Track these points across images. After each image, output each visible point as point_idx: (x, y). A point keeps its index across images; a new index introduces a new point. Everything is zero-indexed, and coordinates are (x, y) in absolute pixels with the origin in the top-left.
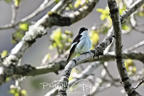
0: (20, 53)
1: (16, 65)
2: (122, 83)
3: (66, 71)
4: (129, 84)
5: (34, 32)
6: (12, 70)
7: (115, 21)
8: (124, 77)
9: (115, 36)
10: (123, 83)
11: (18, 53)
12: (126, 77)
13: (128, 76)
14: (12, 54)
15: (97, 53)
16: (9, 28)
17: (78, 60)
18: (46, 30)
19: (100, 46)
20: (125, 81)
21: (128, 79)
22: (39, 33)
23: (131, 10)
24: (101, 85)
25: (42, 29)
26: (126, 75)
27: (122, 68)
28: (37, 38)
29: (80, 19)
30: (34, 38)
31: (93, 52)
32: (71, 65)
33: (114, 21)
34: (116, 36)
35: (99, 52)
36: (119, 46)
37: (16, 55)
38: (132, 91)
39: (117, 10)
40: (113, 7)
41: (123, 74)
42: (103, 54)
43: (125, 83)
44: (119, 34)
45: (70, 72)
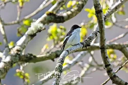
0: (24, 45)
1: (21, 54)
2: (105, 69)
4: (111, 69)
5: (35, 28)
6: (17, 58)
7: (100, 20)
8: (107, 64)
9: (99, 31)
10: (106, 68)
11: (22, 44)
12: (108, 64)
14: (18, 46)
15: (85, 45)
16: (15, 24)
17: (70, 50)
18: (44, 26)
19: (88, 39)
20: (108, 67)
21: (110, 66)
22: (39, 29)
23: (112, 10)
25: (41, 25)
26: (109, 62)
27: (105, 57)
30: (35, 32)
31: (82, 43)
32: (65, 54)
35: (87, 44)
36: (103, 39)
37: (21, 46)
38: (113, 75)
39: (101, 11)
40: (98, 8)
41: (106, 61)
42: (90, 45)
43: (108, 69)
44: (103, 29)
45: (64, 60)
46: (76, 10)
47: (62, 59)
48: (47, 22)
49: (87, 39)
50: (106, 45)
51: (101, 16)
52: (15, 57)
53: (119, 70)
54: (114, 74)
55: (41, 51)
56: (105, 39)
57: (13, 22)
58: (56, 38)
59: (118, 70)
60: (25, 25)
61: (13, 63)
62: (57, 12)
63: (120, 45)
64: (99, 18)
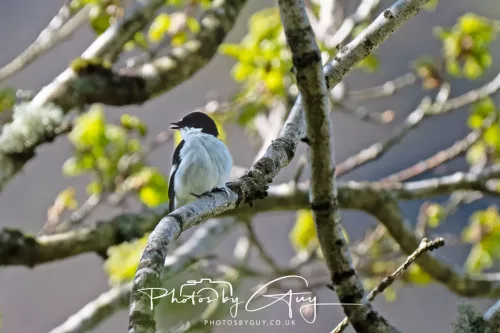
2: (332, 288)
3: (153, 250)
4: (356, 291)
5: (30, 124)
7: (312, 93)
8: (340, 270)
9: (309, 137)
10: (336, 287)
12: (345, 269)
13: (353, 266)
15: (246, 193)
17: (189, 215)
18: (67, 118)
19: (258, 171)
20: (345, 283)
21: (354, 277)
22: (45, 128)
23: (352, 52)
26: (347, 263)
27: (334, 241)
28: (39, 143)
30: (29, 143)
31: (235, 187)
32: (168, 232)
33: (308, 92)
34: (314, 140)
35: (253, 189)
36: (324, 169)
38: (364, 315)
39: (316, 57)
40: (304, 46)
41: (338, 259)
42: (266, 194)
43: (344, 289)
44: (322, 131)
45: (163, 253)
46: (191, 54)
47: (159, 252)
48: (72, 101)
49: (252, 169)
50: (335, 193)
51: (315, 78)
53: (381, 293)
54: (368, 312)
55: (45, 217)
56: (331, 167)
58: (103, 163)
59: (375, 293)
62: (114, 60)
63: (369, 191)
64: (307, 84)
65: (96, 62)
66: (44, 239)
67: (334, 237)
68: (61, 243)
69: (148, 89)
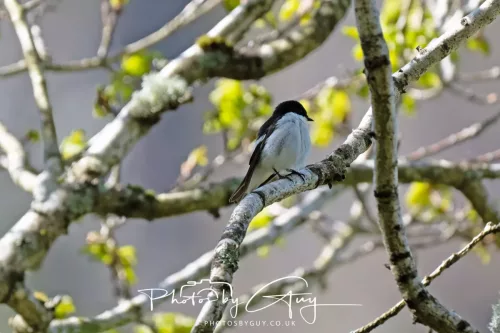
0: (114, 152)
1: (100, 186)
2: (389, 268)
3: (236, 222)
4: (410, 272)
5: (157, 93)
6: (88, 200)
7: (380, 93)
8: (397, 252)
9: (376, 133)
10: (392, 267)
11: (108, 150)
12: (402, 251)
13: (408, 249)
14: (92, 155)
15: (326, 175)
16: (90, 67)
17: (272, 192)
18: (190, 88)
19: (338, 156)
20: (400, 263)
21: (409, 259)
22: (169, 97)
23: (430, 54)
24: (346, 242)
25: (180, 84)
26: (404, 246)
27: (393, 226)
28: (163, 110)
29: (289, 63)
30: (154, 110)
31: (316, 170)
32: (251, 207)
33: (377, 93)
34: (379, 135)
35: (332, 172)
36: (388, 161)
37: (101, 157)
38: (416, 293)
39: (385, 61)
40: (376, 50)
41: (395, 242)
42: (343, 177)
43: (400, 269)
44: (388, 127)
45: (245, 225)
47: (241, 224)
48: (200, 74)
49: (333, 154)
50: (395, 183)
51: (384, 80)
52: (78, 196)
54: (420, 290)
56: (393, 160)
57: (84, 62)
60: (127, 73)
61: (71, 217)
62: (239, 38)
63: (457, 170)
64: (376, 84)
65: (219, 40)
66: (162, 197)
67: (392, 222)
68: (177, 201)
69: (264, 68)
